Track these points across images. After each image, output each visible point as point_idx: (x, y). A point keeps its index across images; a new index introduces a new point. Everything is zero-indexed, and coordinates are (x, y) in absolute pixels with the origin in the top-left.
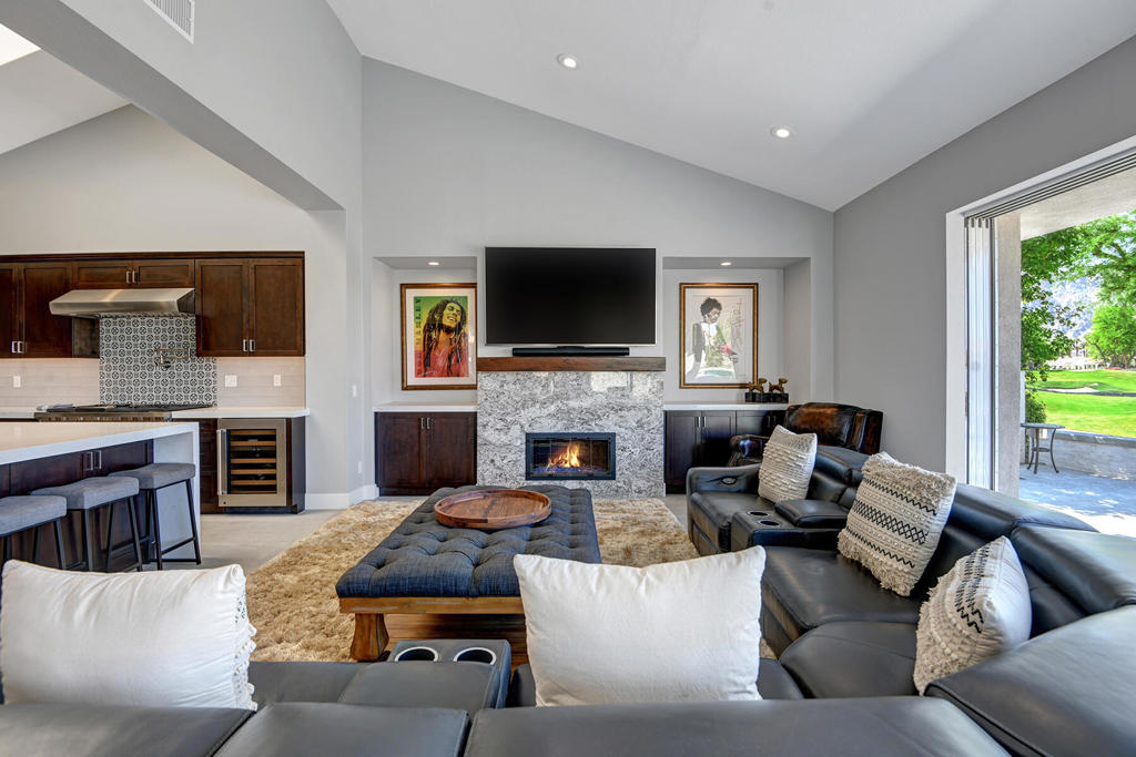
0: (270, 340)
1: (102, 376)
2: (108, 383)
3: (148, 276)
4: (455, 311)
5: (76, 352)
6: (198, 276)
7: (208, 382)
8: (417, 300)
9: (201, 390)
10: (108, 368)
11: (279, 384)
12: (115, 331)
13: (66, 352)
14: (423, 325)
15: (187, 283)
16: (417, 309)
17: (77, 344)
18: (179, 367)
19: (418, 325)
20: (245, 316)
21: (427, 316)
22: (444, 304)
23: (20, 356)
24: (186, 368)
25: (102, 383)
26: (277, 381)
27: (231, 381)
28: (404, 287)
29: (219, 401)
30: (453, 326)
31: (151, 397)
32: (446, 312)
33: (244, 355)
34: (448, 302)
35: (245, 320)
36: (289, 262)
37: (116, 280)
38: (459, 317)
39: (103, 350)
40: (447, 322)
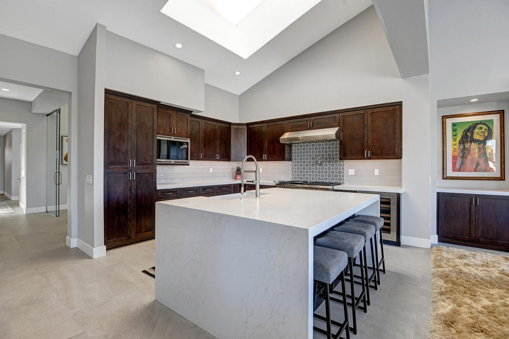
0: (379, 151)
1: (293, 169)
2: (295, 172)
3: (317, 124)
4: (483, 130)
5: (286, 159)
6: (341, 121)
7: (340, 172)
8: (454, 125)
9: (336, 176)
10: (295, 165)
11: (378, 174)
12: (298, 149)
13: (283, 159)
14: (458, 140)
15: (336, 125)
16: (454, 130)
17: (287, 155)
18: (326, 165)
19: (455, 140)
20: (365, 139)
21: (461, 134)
22: (475, 125)
23: (266, 160)
24: (329, 165)
25: (292, 171)
26: (377, 172)
27: (351, 172)
28: (444, 118)
29: (345, 181)
30: (481, 139)
31: (313, 178)
32: (476, 130)
33: (364, 159)
34: (478, 124)
35: (365, 141)
36: (391, 108)
37: (303, 127)
38: (486, 134)
39: (293, 158)
40: (476, 137)
